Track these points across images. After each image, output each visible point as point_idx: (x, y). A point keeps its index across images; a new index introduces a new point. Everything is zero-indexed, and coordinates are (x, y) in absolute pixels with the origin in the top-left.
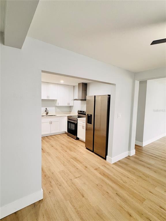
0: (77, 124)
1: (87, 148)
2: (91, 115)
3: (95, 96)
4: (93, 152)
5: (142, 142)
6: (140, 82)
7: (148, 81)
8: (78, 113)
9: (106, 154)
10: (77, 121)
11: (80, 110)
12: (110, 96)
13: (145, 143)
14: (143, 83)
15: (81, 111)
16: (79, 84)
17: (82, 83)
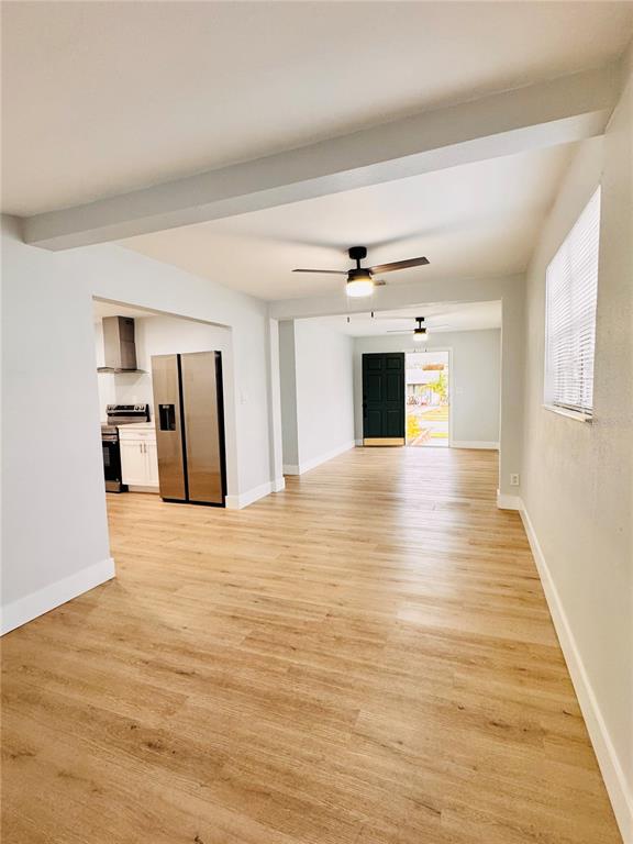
0: (118, 443)
1: (165, 500)
2: (172, 407)
3: (179, 356)
4: (187, 501)
5: (297, 464)
6: (279, 322)
7: (296, 321)
8: (110, 415)
9: (224, 493)
10: (118, 434)
11: (115, 403)
12: (219, 353)
13: (304, 468)
14: (286, 326)
15: (119, 408)
16: (104, 319)
17: (120, 318)
